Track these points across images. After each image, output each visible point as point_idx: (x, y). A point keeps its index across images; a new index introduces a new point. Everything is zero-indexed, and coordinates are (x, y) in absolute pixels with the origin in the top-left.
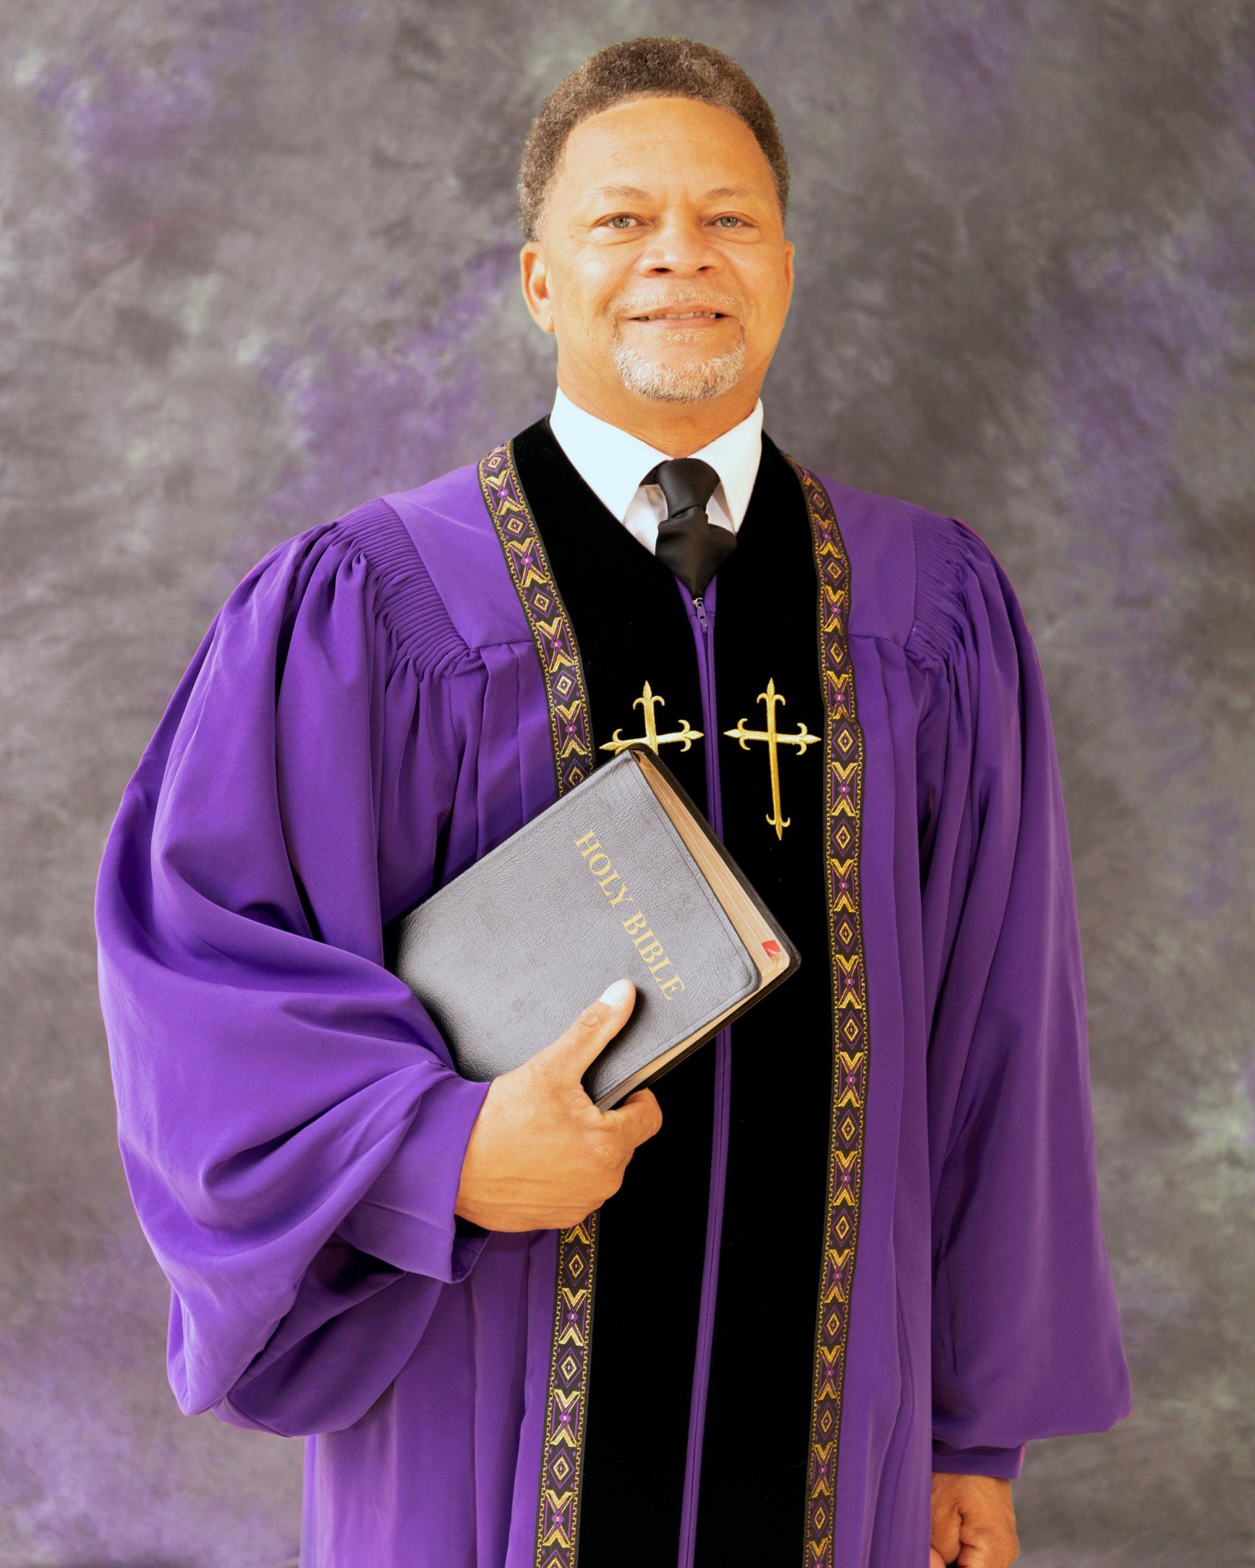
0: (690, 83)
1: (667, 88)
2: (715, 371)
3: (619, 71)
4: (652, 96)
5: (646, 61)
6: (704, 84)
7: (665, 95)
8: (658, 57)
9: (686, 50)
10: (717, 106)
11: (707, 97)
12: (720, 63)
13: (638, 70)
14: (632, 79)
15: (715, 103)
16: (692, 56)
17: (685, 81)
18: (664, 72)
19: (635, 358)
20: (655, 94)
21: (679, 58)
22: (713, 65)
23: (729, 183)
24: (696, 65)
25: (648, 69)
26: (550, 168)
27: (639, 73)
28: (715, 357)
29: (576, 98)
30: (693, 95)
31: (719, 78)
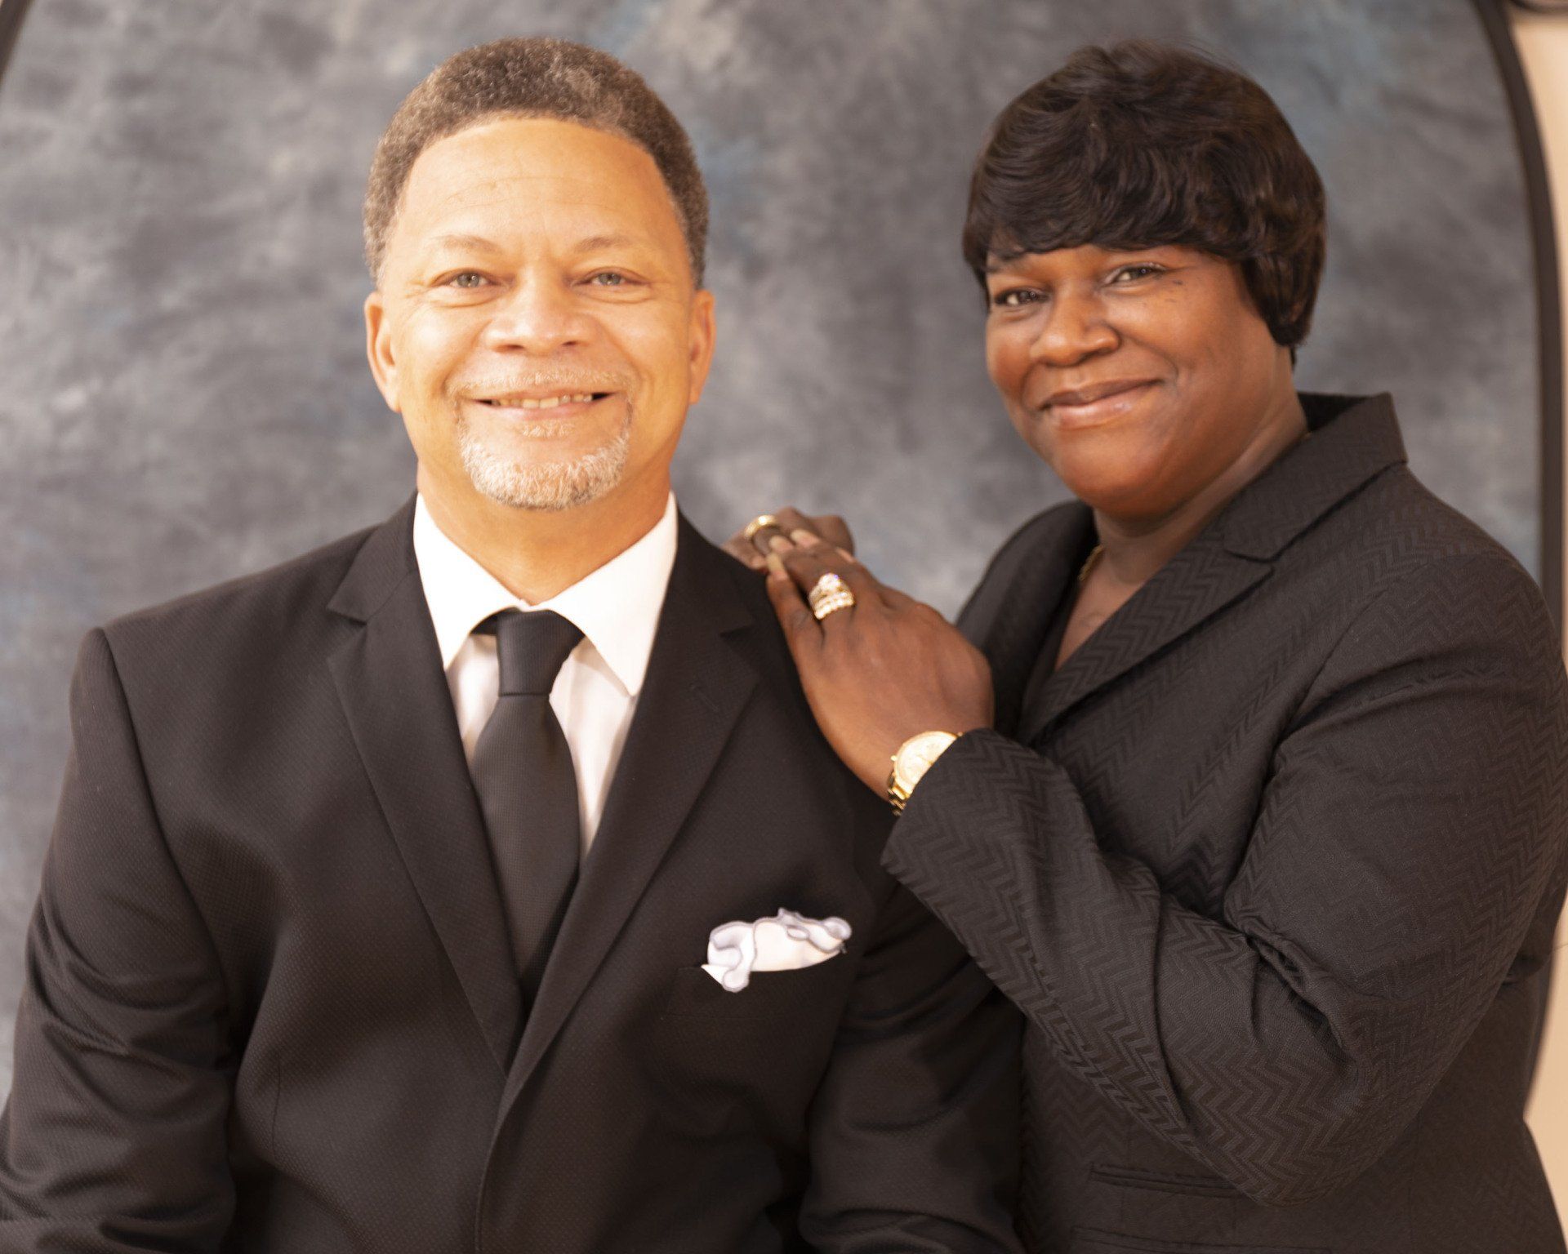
0: (561, 100)
1: (531, 107)
2: (586, 473)
3: (471, 84)
4: (511, 117)
5: (506, 71)
6: (579, 101)
7: (527, 117)
8: (521, 67)
9: (559, 55)
10: (598, 128)
11: (584, 117)
12: (603, 72)
13: (495, 83)
14: (488, 94)
15: (594, 124)
16: (566, 64)
17: (555, 98)
18: (528, 85)
19: (484, 454)
20: (515, 115)
21: (549, 67)
22: (596, 74)
23: (607, 231)
24: (571, 75)
25: (508, 81)
26: (392, 205)
27: (497, 86)
28: (588, 453)
29: (422, 116)
30: (565, 116)
31: (602, 92)
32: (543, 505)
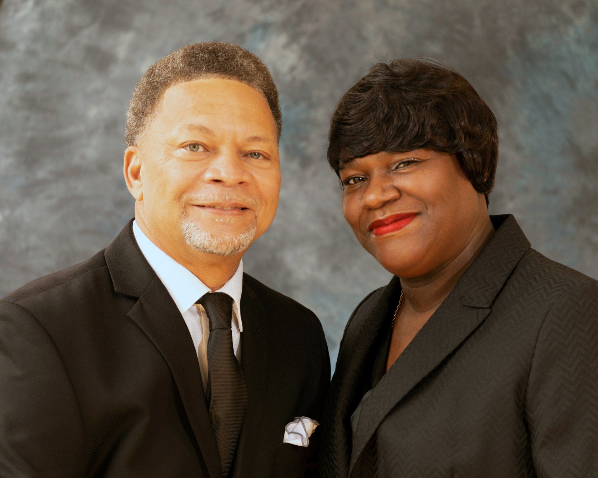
0: (241, 73)
1: (228, 74)
2: (240, 242)
3: (201, 60)
5: (218, 57)
6: (249, 74)
7: (227, 78)
8: (225, 55)
9: (240, 53)
10: (254, 88)
12: (258, 63)
13: (213, 61)
15: (253, 86)
16: (243, 57)
17: (239, 71)
18: (228, 64)
19: (195, 228)
21: (236, 58)
22: (254, 64)
23: (260, 134)
24: (246, 63)
27: (213, 63)
28: (241, 233)
30: (242, 80)
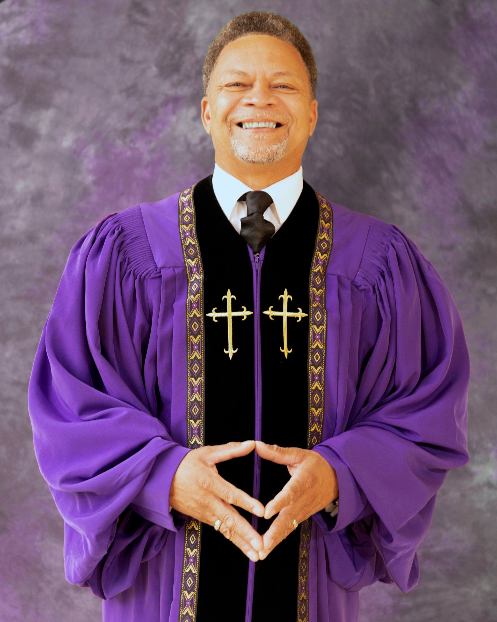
0: (271, 29)
1: (261, 31)
2: (273, 151)
3: (242, 24)
4: (254, 34)
5: (253, 20)
6: (277, 31)
8: (258, 19)
9: (270, 16)
10: (282, 40)
11: (278, 36)
12: (285, 22)
14: (247, 27)
16: (273, 19)
17: (269, 28)
18: (260, 24)
19: (238, 143)
20: (256, 33)
21: (267, 19)
22: (283, 23)
23: (284, 70)
24: (275, 22)
25: (254, 23)
26: (213, 64)
27: (250, 25)
28: (273, 145)
29: (225, 35)
30: (272, 35)
31: (285, 29)
32: (258, 161)
